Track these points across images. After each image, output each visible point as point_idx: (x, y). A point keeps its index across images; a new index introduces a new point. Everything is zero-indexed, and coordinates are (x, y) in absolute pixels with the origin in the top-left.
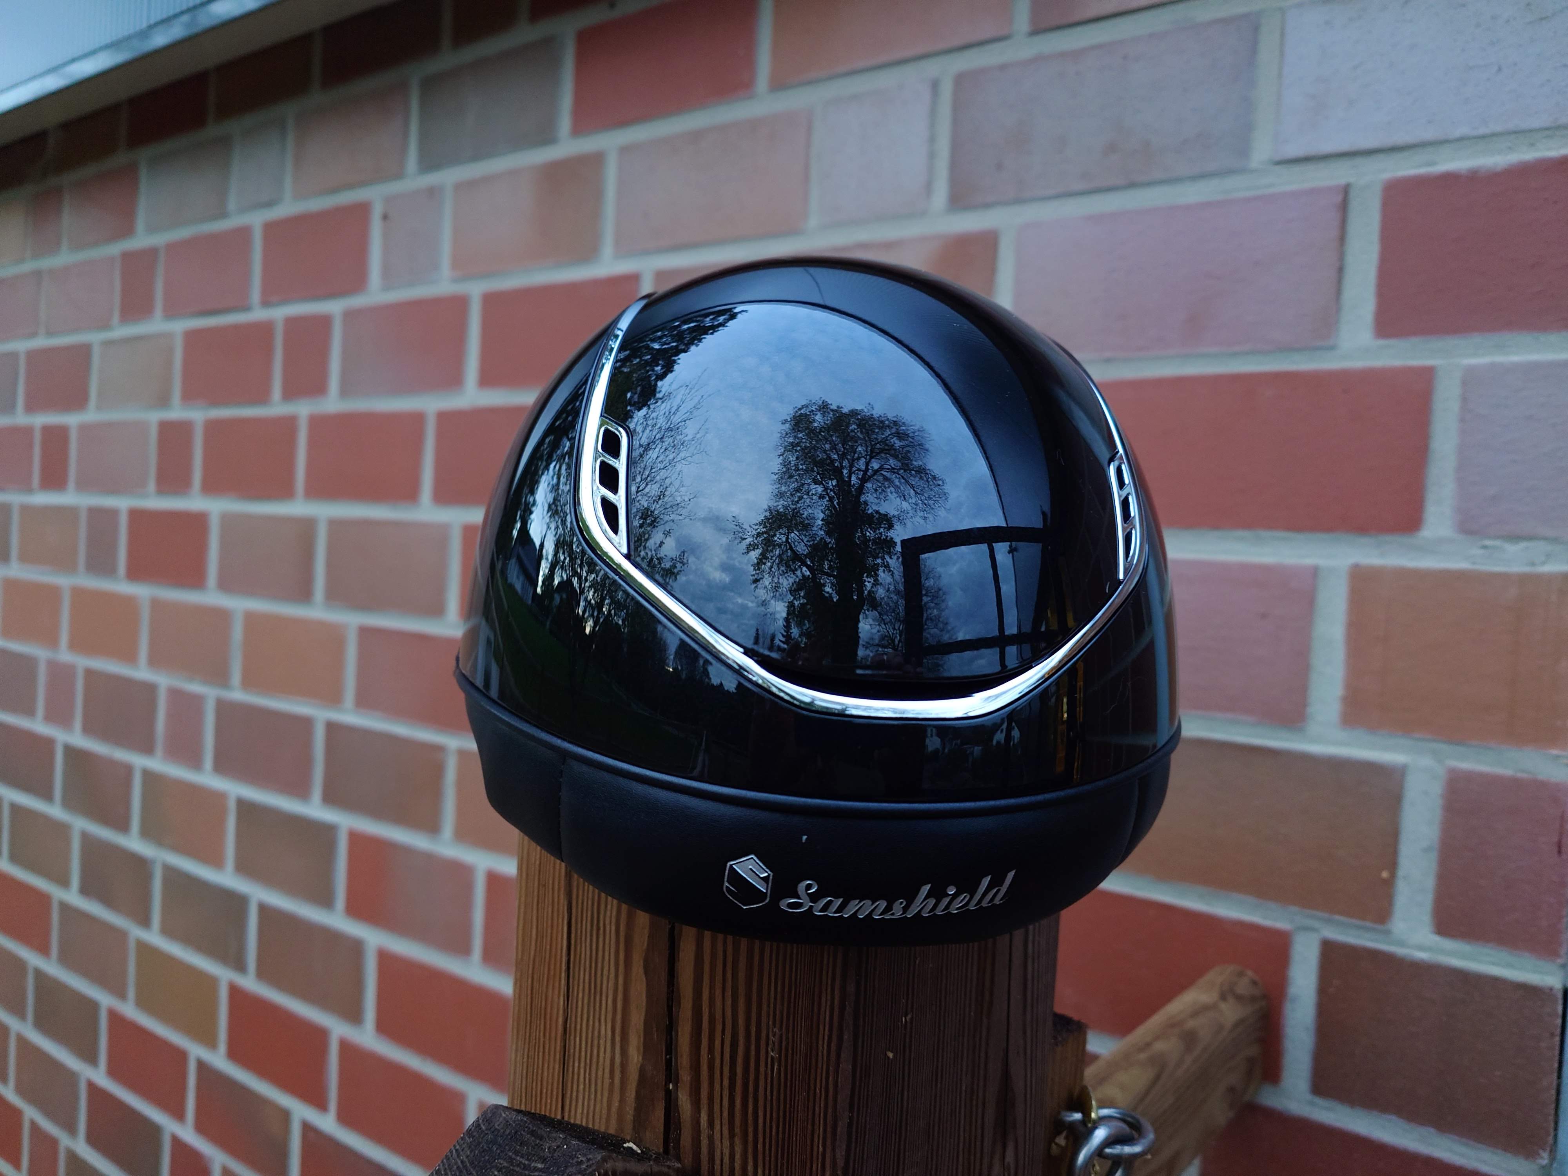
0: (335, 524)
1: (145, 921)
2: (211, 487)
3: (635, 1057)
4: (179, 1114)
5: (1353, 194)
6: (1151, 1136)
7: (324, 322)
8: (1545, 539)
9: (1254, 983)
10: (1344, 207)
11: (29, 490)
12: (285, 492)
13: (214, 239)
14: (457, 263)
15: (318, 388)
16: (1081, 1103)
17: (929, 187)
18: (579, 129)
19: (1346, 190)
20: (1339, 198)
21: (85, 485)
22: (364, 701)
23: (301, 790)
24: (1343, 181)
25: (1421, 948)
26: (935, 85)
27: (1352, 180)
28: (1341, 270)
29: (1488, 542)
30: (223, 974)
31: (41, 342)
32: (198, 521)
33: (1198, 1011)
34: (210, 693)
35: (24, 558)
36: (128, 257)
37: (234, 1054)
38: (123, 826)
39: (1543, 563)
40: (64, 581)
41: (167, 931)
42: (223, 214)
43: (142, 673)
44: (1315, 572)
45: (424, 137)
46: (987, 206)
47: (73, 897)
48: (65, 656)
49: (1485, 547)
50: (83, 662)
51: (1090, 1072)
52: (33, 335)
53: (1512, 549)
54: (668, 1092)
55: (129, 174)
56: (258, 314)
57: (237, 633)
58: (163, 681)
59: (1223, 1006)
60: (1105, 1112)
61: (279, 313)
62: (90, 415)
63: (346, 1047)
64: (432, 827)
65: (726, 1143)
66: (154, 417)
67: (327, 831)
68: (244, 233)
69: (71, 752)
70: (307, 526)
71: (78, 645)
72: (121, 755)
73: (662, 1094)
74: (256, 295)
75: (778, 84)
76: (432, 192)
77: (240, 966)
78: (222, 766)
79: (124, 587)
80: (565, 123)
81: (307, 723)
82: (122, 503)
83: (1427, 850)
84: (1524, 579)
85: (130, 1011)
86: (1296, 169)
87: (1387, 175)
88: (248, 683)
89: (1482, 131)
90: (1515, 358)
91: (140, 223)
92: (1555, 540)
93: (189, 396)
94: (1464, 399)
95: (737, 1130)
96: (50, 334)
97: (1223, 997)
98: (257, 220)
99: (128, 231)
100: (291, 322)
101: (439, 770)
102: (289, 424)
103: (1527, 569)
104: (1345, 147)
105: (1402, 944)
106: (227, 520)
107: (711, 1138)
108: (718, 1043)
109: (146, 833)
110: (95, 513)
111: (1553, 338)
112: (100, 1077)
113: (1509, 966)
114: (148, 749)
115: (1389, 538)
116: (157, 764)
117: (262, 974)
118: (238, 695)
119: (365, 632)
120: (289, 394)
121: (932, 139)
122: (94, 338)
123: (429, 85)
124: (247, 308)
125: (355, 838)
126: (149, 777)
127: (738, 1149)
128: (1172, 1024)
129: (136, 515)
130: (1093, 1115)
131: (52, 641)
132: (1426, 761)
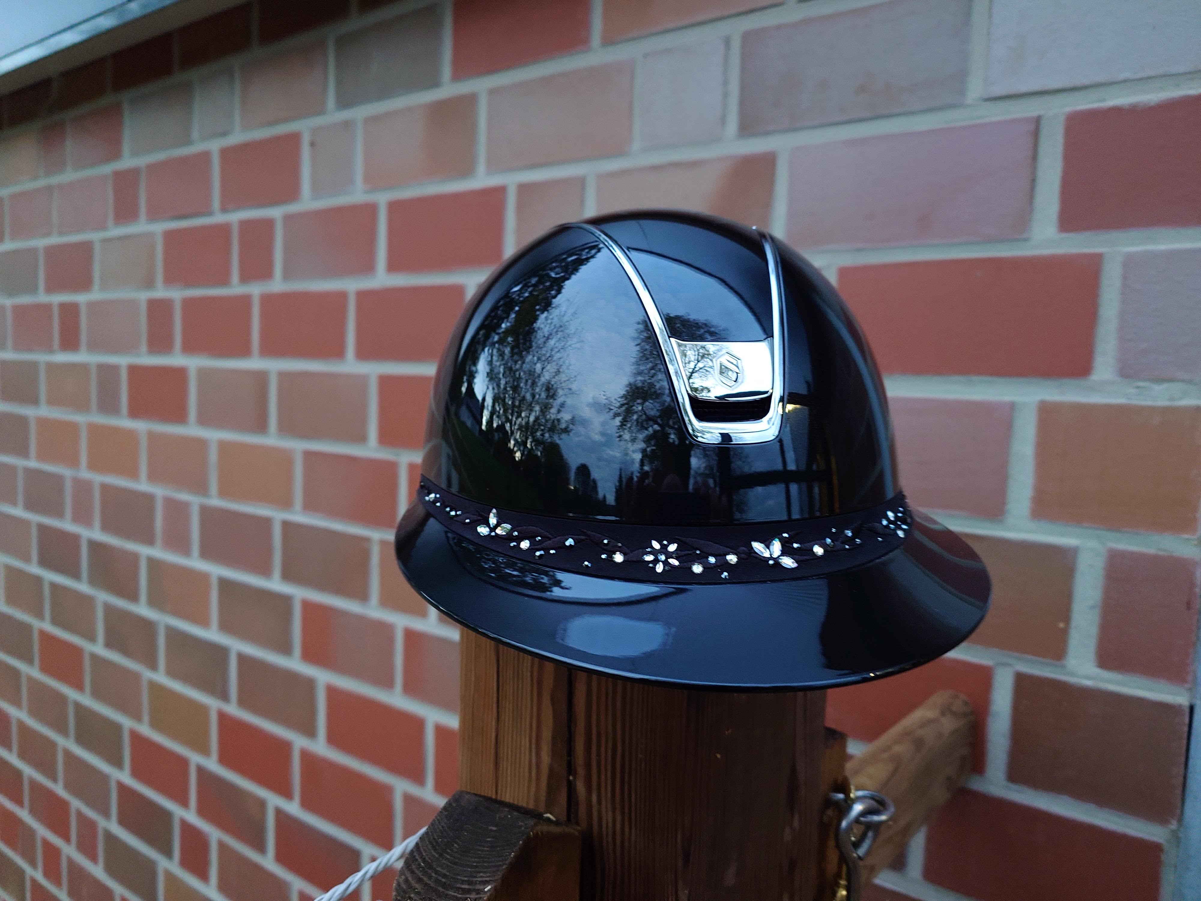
0: (283, 376)
1: (153, 666)
2: (189, 348)
3: (546, 759)
4: (184, 803)
5: (1043, 122)
6: (892, 809)
7: (268, 224)
8: (1183, 381)
9: (966, 703)
10: (1036, 134)
11: (51, 351)
12: (244, 351)
13: (184, 161)
14: (368, 179)
15: (266, 274)
16: (844, 788)
17: (723, 120)
18: (458, 75)
19: (1038, 120)
20: (1032, 127)
21: (94, 347)
22: (309, 506)
23: (265, 570)
24: (1035, 113)
25: (1088, 678)
26: (727, 42)
27: (1042, 113)
28: (1033, 181)
29: (1141, 384)
30: (213, 703)
31: (54, 240)
32: (180, 373)
33: (926, 723)
34: (194, 500)
35: (51, 402)
36: (117, 175)
37: (223, 760)
38: (134, 597)
39: (1181, 399)
40: (80, 419)
41: (171, 673)
42: (188, 141)
43: (143, 486)
44: (1012, 406)
45: (339, 82)
46: (767, 133)
47: (99, 649)
48: (85, 474)
49: (1138, 387)
50: (98, 479)
51: (849, 766)
52: (48, 234)
53: (1158, 388)
54: (569, 783)
55: (116, 111)
56: (219, 218)
57: (213, 456)
58: (159, 491)
59: (944, 720)
60: (860, 793)
61: (235, 217)
62: (95, 295)
63: (306, 755)
64: (363, 596)
65: (610, 814)
66: (143, 296)
67: (286, 600)
68: (205, 156)
69: (94, 545)
70: (261, 378)
71: (93, 466)
72: (130, 546)
73: (565, 783)
74: (216, 204)
75: (608, 41)
76: (347, 125)
77: (224, 697)
78: (206, 554)
79: (126, 423)
80: (447, 71)
81: (267, 522)
82: (123, 361)
83: (1092, 607)
84: (1165, 410)
85: (145, 730)
86: (1001, 104)
87: (1068, 109)
88: (223, 493)
89: (1141, 75)
90: (1162, 247)
91: (126, 148)
92: (1190, 382)
93: (170, 280)
94: (1125, 278)
95: (618, 806)
96: (61, 233)
97: (943, 714)
98: (214, 146)
99: (116, 154)
100: (245, 224)
101: (366, 555)
102: (245, 301)
103: (1167, 403)
104: (1037, 87)
105: (1073, 674)
106: (203, 373)
107: (599, 812)
108: (603, 750)
109: (152, 602)
110: (102, 368)
111: (1191, 231)
112: (125, 777)
113: (1151, 690)
114: (150, 541)
115: (1067, 381)
116: (158, 552)
117: (242, 703)
118: (215, 502)
119: (308, 455)
120: (245, 278)
121: (725, 83)
122: (95, 236)
123: (343, 42)
124: (210, 214)
125: (307, 605)
126: (152, 562)
127: (619, 818)
128: (907, 734)
129: (133, 370)
130: (852, 795)
131: (74, 462)
132: (1092, 544)
